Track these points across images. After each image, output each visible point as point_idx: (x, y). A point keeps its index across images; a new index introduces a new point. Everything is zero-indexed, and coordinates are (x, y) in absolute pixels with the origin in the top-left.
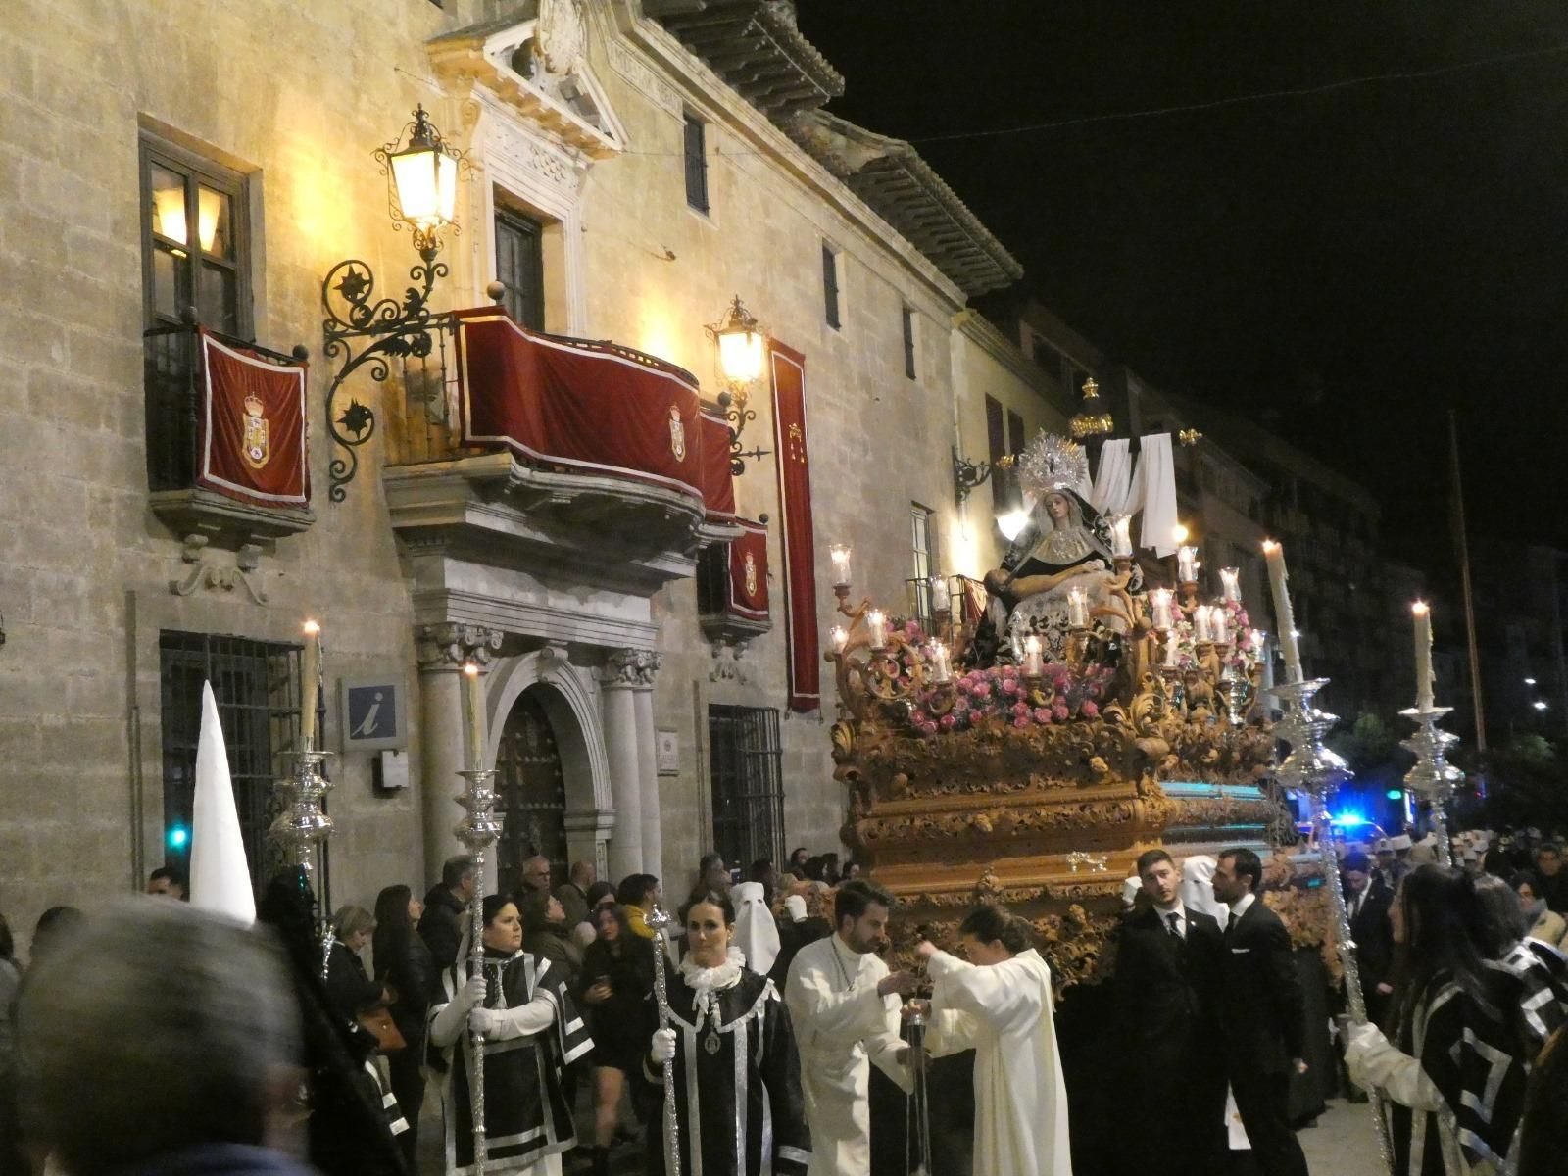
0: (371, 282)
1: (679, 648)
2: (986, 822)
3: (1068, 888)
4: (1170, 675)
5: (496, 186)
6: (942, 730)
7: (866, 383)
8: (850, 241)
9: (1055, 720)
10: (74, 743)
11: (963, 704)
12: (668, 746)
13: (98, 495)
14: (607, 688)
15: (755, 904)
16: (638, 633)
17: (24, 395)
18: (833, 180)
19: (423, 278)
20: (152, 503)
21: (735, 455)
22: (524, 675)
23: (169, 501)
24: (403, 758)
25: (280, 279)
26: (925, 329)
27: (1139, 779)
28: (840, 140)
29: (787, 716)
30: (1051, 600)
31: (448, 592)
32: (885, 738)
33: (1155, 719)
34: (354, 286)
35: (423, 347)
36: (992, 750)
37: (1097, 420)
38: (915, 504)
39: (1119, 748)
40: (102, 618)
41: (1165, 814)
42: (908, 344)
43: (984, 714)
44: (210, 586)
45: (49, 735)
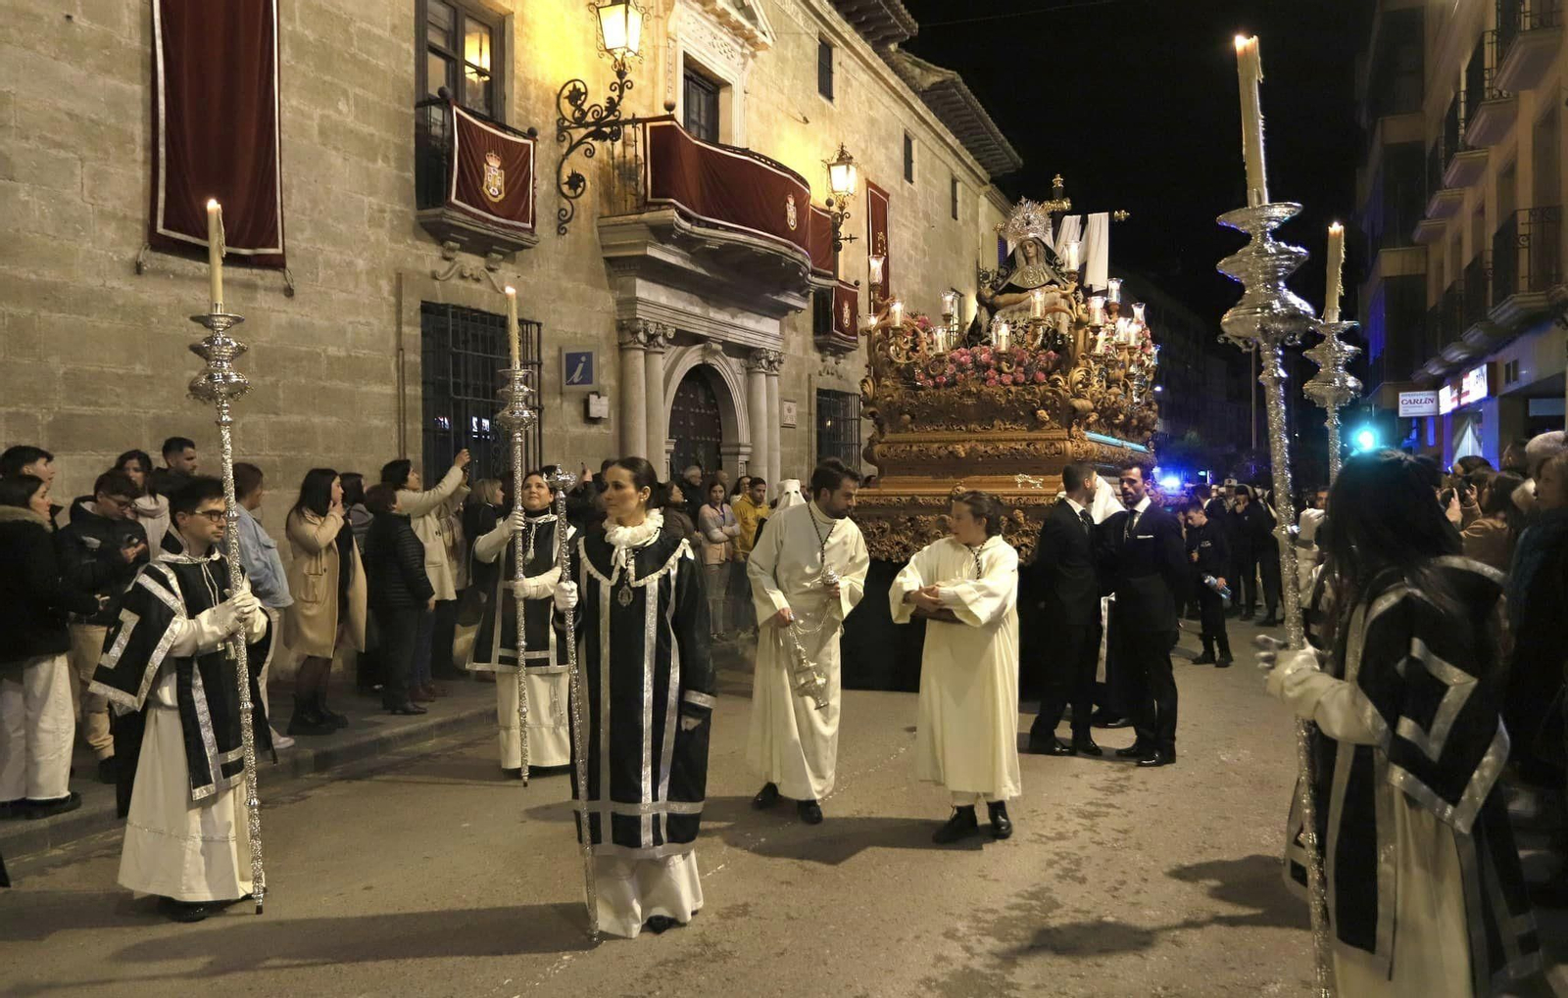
0: (586, 93)
1: (800, 354)
2: (961, 450)
3: (1013, 498)
4: (1098, 359)
5: (686, 55)
6: (936, 386)
7: (927, 216)
8: (921, 134)
9: (1015, 383)
10: (353, 368)
11: (952, 369)
12: (789, 410)
13: (375, 207)
14: (750, 372)
15: (793, 494)
16: (770, 340)
17: (315, 131)
18: (912, 93)
19: (618, 90)
20: (418, 217)
21: (836, 239)
22: (692, 358)
23: (428, 216)
24: (605, 400)
25: (525, 86)
26: (965, 192)
27: (1069, 428)
28: (917, 71)
31: (637, 299)
32: (897, 389)
33: (1085, 386)
34: (576, 96)
36: (969, 401)
37: (1060, 202)
38: (953, 289)
39: (1058, 404)
40: (379, 289)
41: (1086, 452)
42: (954, 200)
43: (966, 376)
44: (462, 277)
45: (332, 361)
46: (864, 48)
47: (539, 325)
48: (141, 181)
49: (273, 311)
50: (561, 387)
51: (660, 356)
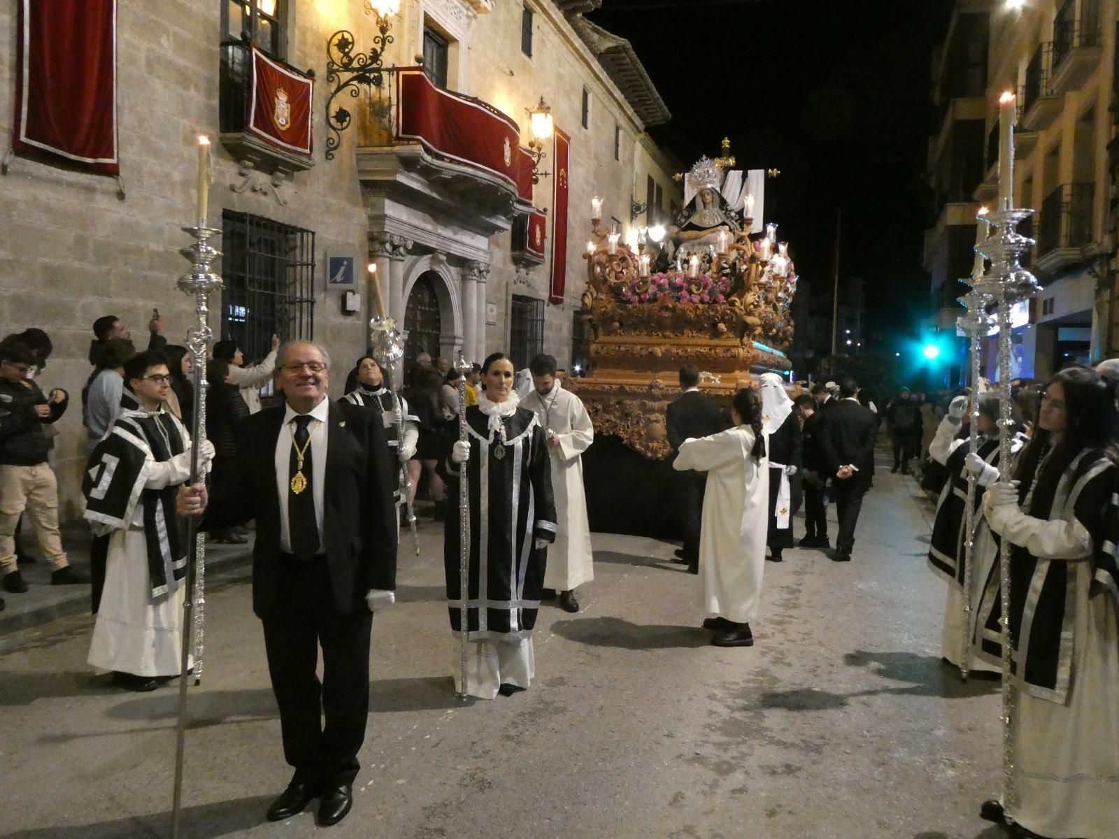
0: (353, 43)
1: (500, 265)
2: (659, 351)
4: (762, 286)
5: (426, 14)
6: (641, 301)
7: (597, 157)
8: (596, 90)
9: (702, 302)
11: (653, 289)
12: (492, 311)
13: (188, 128)
14: (464, 278)
16: (481, 254)
17: (142, 61)
18: (591, 55)
19: (380, 43)
20: (221, 139)
21: (534, 174)
22: (423, 265)
23: (230, 139)
24: (358, 297)
25: (304, 34)
26: (624, 137)
27: (742, 338)
28: (596, 36)
29: (548, 305)
30: (699, 244)
31: (386, 216)
32: (610, 302)
33: (756, 307)
34: (344, 45)
35: (378, 82)
36: (667, 314)
37: (727, 159)
38: (613, 218)
39: (734, 320)
40: (190, 197)
41: (754, 357)
42: (617, 145)
43: (665, 295)
44: (254, 190)
45: (154, 255)
46: (558, 15)
47: (313, 233)
48: (8, 96)
49: (108, 211)
50: (326, 285)
51: (400, 263)
